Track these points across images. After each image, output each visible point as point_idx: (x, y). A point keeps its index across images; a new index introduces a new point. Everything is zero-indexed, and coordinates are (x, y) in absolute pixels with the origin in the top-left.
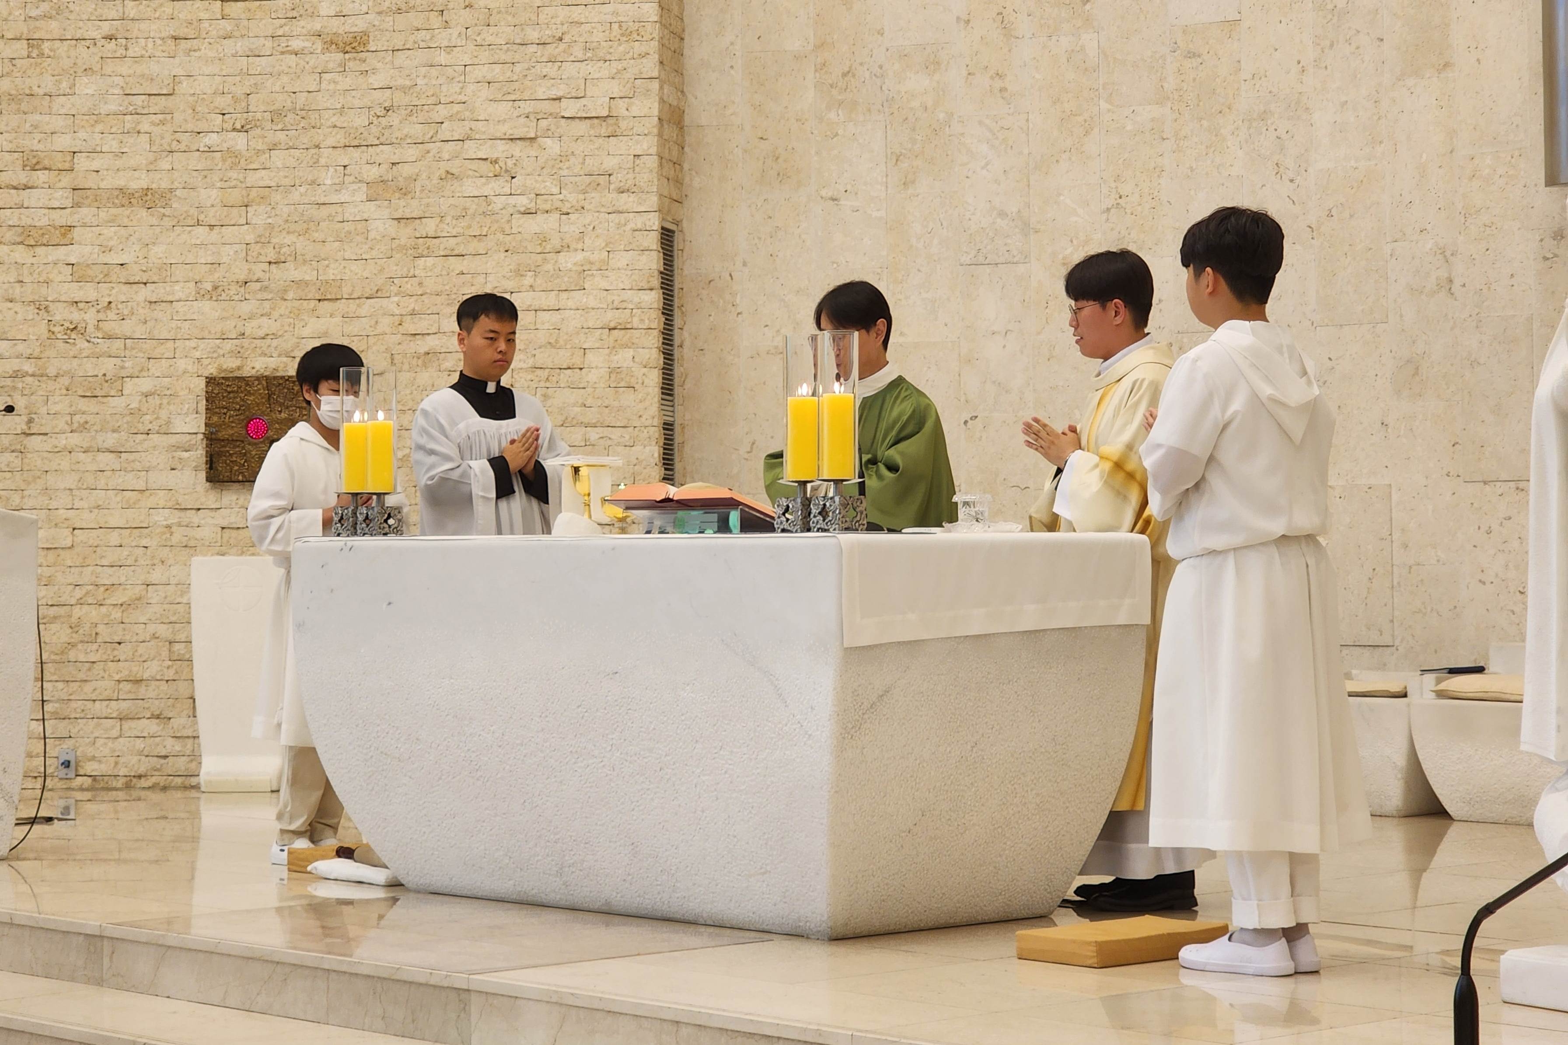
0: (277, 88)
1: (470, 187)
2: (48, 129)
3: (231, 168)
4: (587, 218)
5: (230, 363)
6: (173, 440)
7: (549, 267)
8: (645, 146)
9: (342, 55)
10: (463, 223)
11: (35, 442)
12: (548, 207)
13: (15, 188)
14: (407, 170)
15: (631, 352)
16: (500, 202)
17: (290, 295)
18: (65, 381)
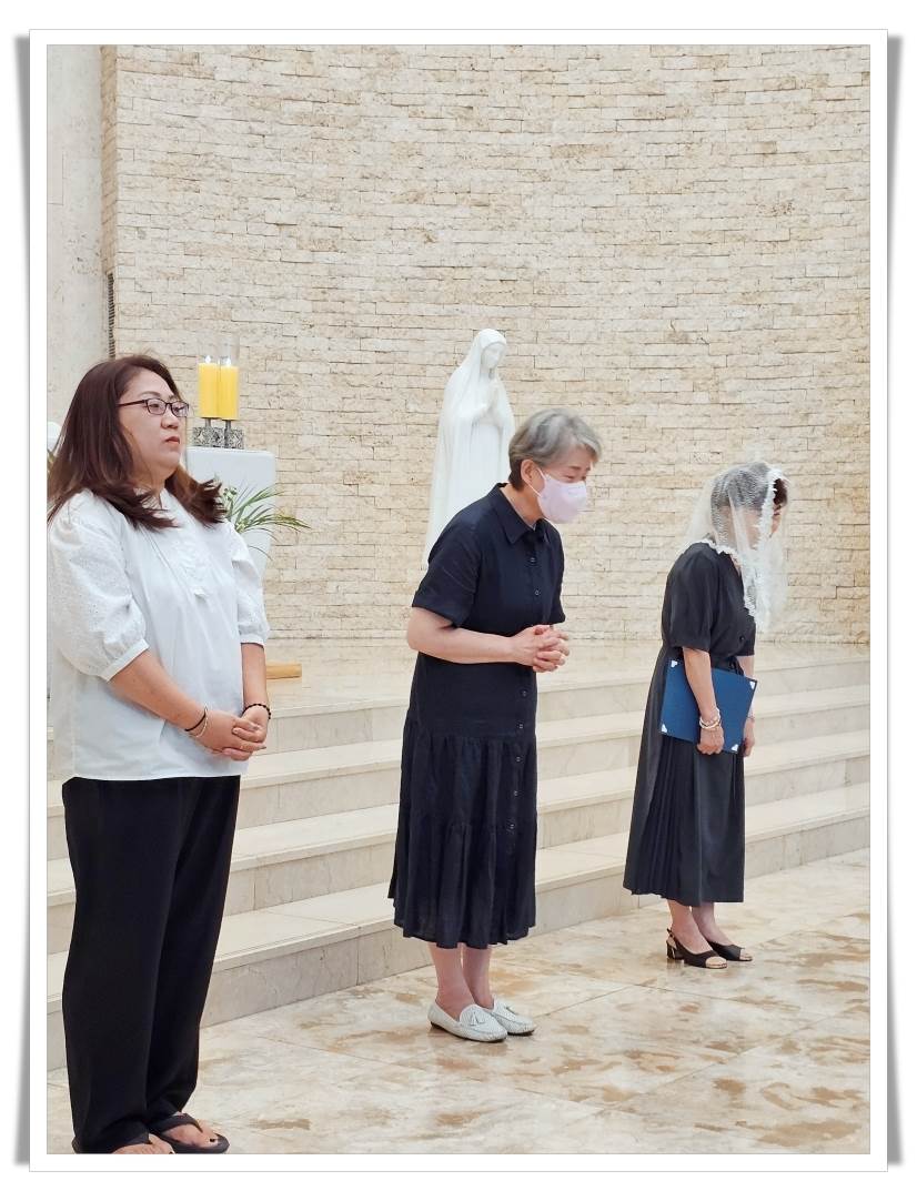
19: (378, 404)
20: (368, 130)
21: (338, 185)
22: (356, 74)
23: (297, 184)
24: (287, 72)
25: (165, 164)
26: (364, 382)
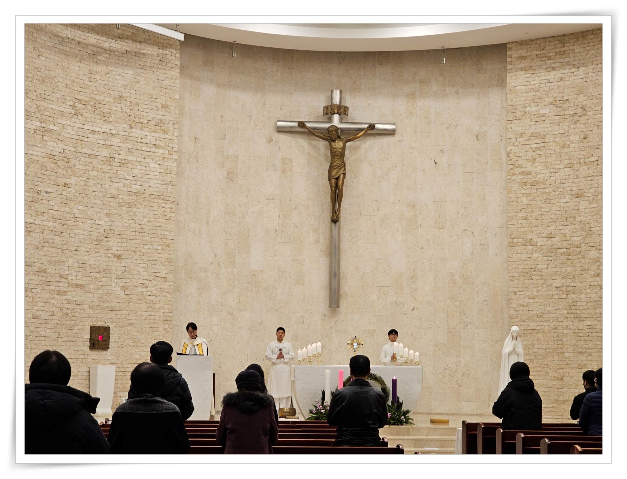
0: (105, 264)
1: (140, 289)
2: (63, 269)
3: (96, 281)
4: (161, 297)
5: (95, 323)
6: (83, 339)
7: (153, 307)
8: (172, 284)
9: (116, 259)
10: (137, 296)
11: (59, 339)
12: (153, 294)
13: (58, 282)
14: (127, 284)
15: (167, 325)
16: (145, 292)
17: (105, 309)
18: (65, 326)
19: (588, 342)
20: (583, 255)
21: (575, 273)
22: (579, 238)
23: (562, 274)
24: (559, 240)
25: (522, 272)
26: (584, 335)
